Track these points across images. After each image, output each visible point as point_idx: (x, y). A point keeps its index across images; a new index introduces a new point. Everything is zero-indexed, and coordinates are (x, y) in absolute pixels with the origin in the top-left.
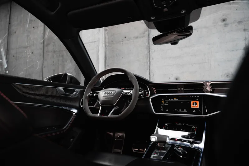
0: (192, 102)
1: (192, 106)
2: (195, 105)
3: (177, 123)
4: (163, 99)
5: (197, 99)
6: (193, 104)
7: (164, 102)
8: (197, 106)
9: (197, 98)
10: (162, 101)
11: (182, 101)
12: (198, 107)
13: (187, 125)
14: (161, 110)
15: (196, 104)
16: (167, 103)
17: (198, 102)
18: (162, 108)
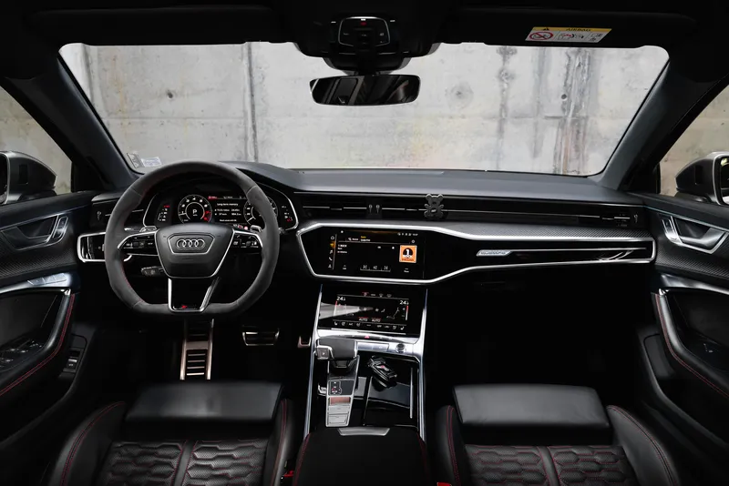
0: (403, 248)
1: (402, 258)
2: (408, 254)
3: (365, 294)
4: (333, 238)
5: (413, 241)
6: (405, 253)
7: (337, 247)
8: (413, 259)
9: (413, 237)
10: (331, 241)
11: (379, 245)
12: (414, 261)
13: (389, 296)
14: (330, 266)
15: (411, 253)
16: (344, 249)
17: (414, 248)
18: (331, 263)
